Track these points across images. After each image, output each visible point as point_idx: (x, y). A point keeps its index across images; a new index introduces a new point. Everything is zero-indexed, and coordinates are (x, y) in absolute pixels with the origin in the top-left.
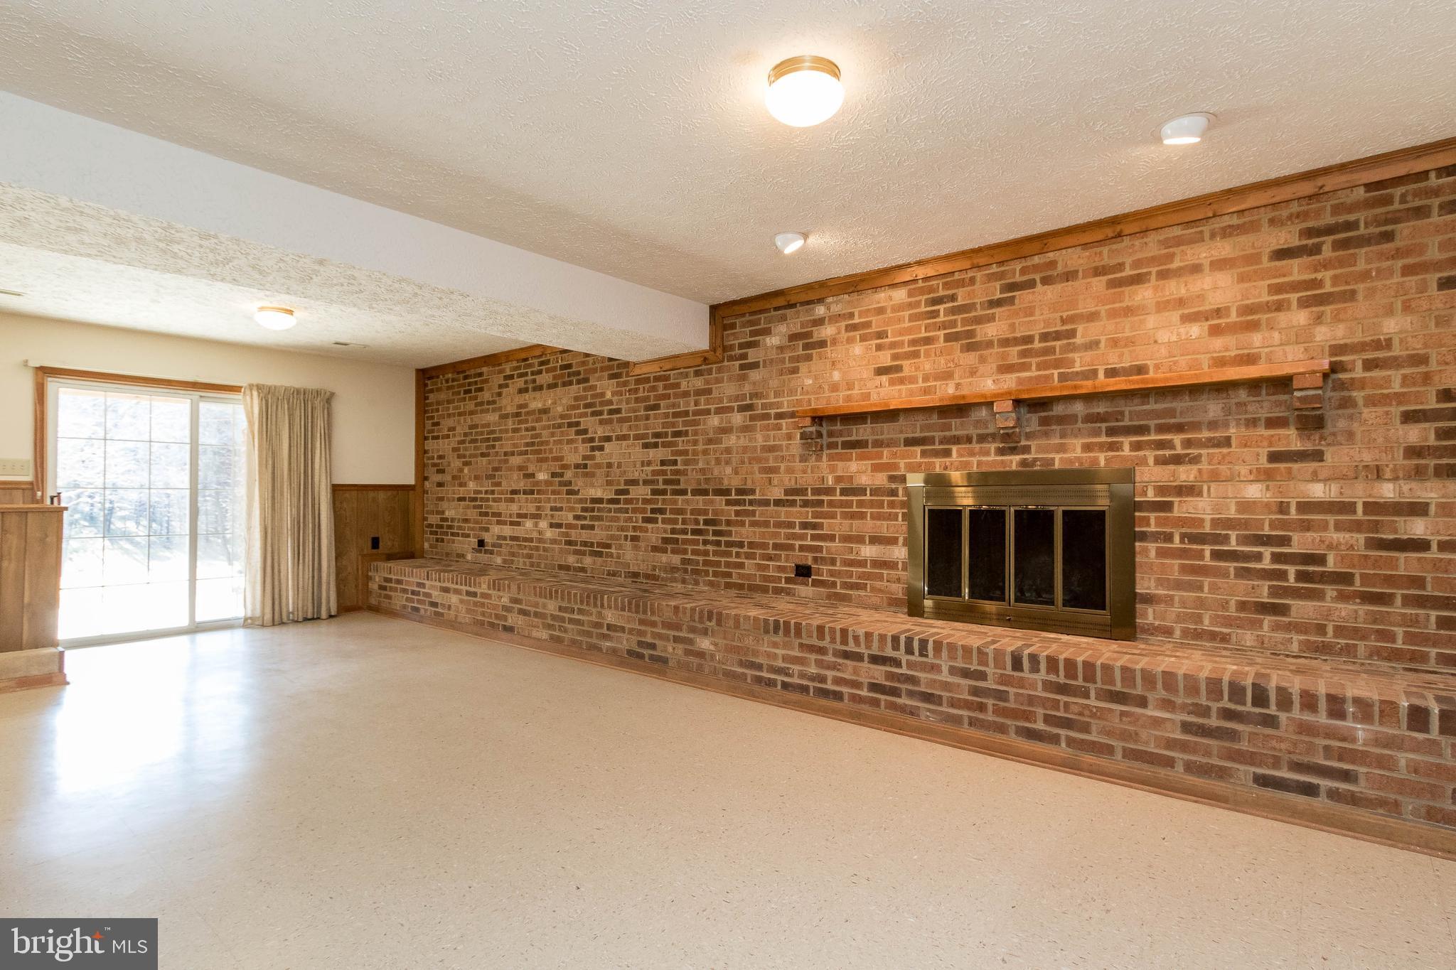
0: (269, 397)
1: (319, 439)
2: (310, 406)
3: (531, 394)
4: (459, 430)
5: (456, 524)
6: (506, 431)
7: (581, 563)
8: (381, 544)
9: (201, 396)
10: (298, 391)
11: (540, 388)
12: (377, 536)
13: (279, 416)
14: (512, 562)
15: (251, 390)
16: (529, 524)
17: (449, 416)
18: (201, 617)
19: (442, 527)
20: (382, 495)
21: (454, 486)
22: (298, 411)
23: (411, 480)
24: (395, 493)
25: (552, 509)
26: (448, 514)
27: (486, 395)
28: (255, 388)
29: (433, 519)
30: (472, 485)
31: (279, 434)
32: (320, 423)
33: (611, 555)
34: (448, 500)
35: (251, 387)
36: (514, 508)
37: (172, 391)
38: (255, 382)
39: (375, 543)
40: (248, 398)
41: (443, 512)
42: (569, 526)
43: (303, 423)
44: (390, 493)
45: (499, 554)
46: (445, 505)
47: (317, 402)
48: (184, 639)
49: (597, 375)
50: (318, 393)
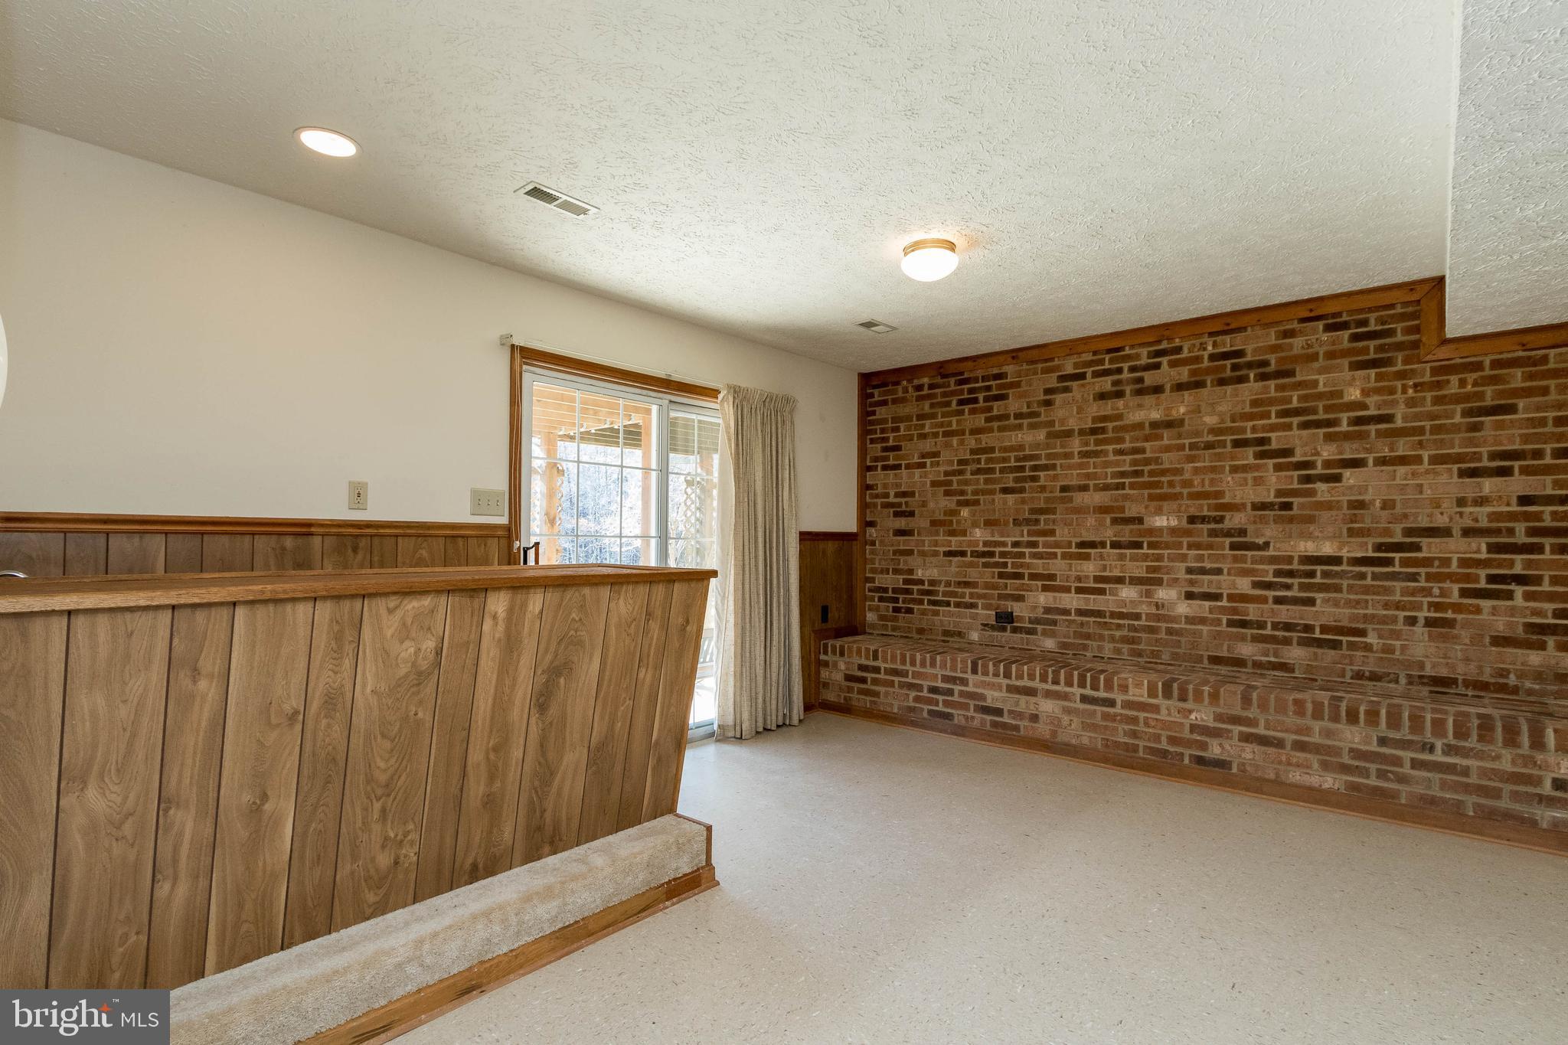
3: (1129, 398)
4: (945, 455)
5: (941, 588)
6: (1068, 456)
7: (1276, 656)
11: (1158, 390)
14: (1085, 647)
16: (1128, 593)
17: (923, 436)
19: (908, 591)
21: (938, 535)
23: (850, 525)
25: (1189, 571)
26: (919, 574)
27: (1014, 405)
29: (889, 581)
30: (979, 534)
33: (1368, 647)
34: (923, 554)
36: (1090, 568)
41: (911, 571)
42: (1244, 598)
45: (1052, 634)
46: (913, 561)
49: (1316, 365)
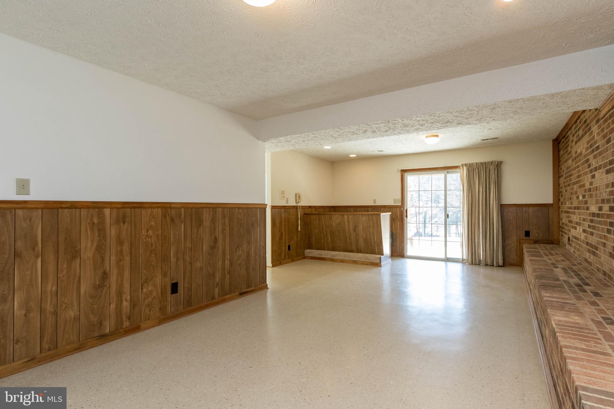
0: (471, 168)
1: (492, 184)
2: (488, 169)
4: (565, 171)
8: (531, 234)
9: (447, 172)
10: (482, 164)
12: (528, 230)
13: (474, 175)
15: (463, 167)
17: (563, 163)
18: (448, 256)
19: (562, 228)
20: (531, 209)
22: (483, 172)
23: (551, 201)
24: (539, 208)
28: (464, 165)
29: (561, 223)
31: (474, 184)
32: (493, 177)
34: (563, 212)
35: (462, 165)
37: (438, 171)
38: (464, 163)
39: (527, 234)
40: (461, 170)
41: (562, 219)
43: (485, 177)
44: (536, 208)
46: (563, 215)
47: (491, 168)
48: (443, 263)
50: (492, 163)
